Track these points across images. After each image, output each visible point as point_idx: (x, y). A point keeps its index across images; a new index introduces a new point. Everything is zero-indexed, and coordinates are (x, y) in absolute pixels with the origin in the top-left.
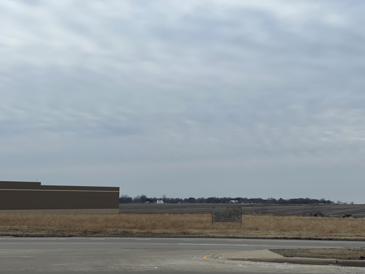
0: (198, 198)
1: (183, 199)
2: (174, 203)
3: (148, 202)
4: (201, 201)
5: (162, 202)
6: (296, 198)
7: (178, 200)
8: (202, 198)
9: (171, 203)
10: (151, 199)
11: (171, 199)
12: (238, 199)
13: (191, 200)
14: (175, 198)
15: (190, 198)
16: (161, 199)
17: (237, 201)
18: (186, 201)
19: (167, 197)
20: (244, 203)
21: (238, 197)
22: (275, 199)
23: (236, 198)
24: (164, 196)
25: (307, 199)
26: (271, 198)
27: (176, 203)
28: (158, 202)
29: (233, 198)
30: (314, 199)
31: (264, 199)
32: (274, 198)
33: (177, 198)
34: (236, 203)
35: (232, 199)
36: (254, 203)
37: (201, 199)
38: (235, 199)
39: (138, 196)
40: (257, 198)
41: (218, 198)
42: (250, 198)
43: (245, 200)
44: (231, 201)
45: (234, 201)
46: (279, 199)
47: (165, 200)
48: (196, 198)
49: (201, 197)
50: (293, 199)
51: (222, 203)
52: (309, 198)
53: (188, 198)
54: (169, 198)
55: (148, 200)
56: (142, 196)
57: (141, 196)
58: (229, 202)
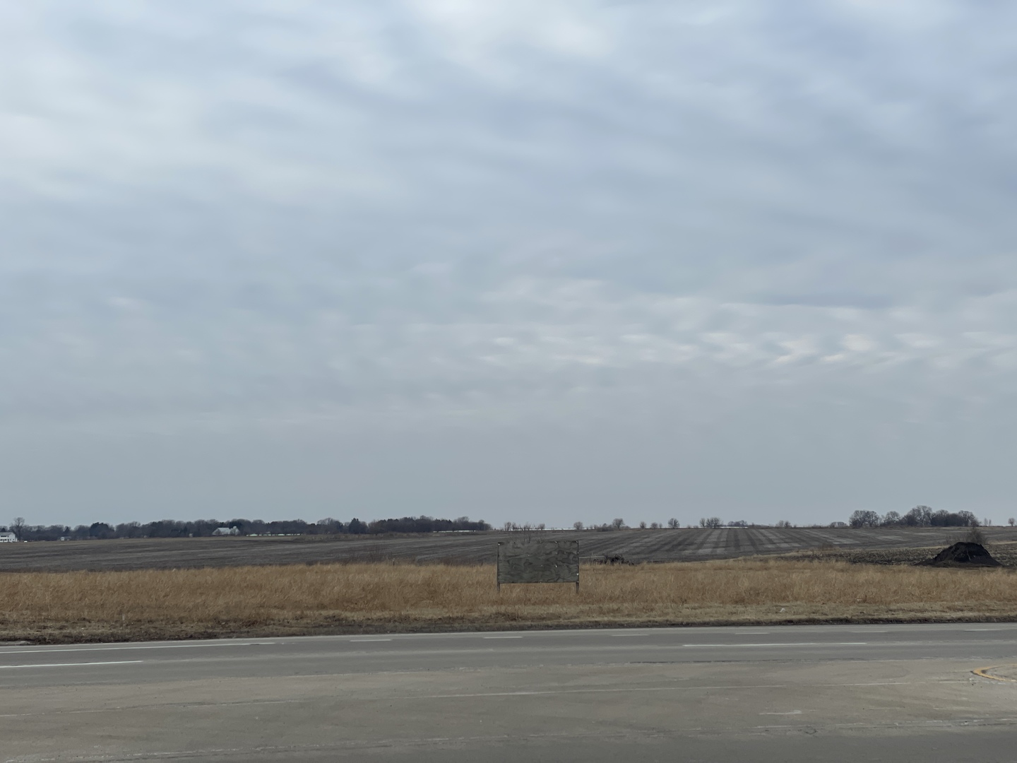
0: (119, 523)
1: (73, 529)
2: (47, 539)
4: (130, 531)
5: (12, 538)
6: (394, 518)
7: (57, 532)
9: (40, 539)
11: (35, 527)
12: (238, 524)
13: (99, 530)
14: (47, 524)
15: (95, 525)
17: (237, 530)
18: (82, 532)
20: (258, 534)
21: (238, 517)
22: (337, 522)
23: (230, 520)
24: (19, 519)
25: (423, 519)
26: (329, 519)
27: (55, 539)
29: (225, 521)
30: (440, 518)
31: (309, 523)
32: (335, 518)
33: (54, 525)
34: (232, 535)
35: (222, 525)
36: (285, 533)
37: (126, 526)
38: (231, 525)
40: (291, 519)
41: (179, 523)
42: (270, 521)
43: (258, 527)
44: (219, 532)
45: (226, 530)
46: (350, 521)
47: (21, 532)
48: (114, 523)
49: (127, 522)
50: (387, 519)
51: (194, 536)
52: (427, 515)
54: (31, 525)
58: (214, 533)
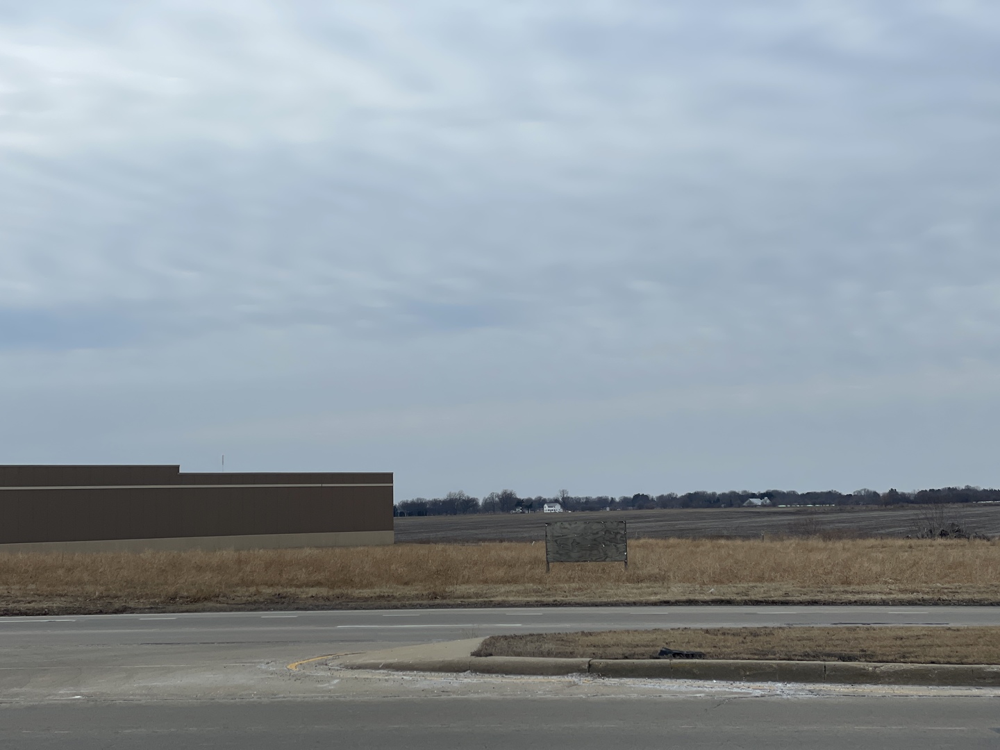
0: (659, 495)
1: (617, 500)
2: (592, 509)
3: (519, 510)
4: (667, 502)
5: (558, 508)
6: (936, 488)
7: (603, 503)
8: (670, 495)
9: (583, 510)
10: (529, 500)
11: (583, 498)
12: (769, 495)
13: (640, 501)
14: (594, 495)
15: (637, 496)
16: (556, 501)
17: (768, 501)
18: (626, 503)
19: (573, 494)
20: (786, 505)
21: (772, 488)
22: (875, 493)
23: (763, 491)
24: (563, 491)
25: (968, 489)
26: (865, 490)
27: (598, 509)
28: (546, 508)
29: (756, 492)
30: (987, 488)
31: (845, 493)
32: (872, 489)
33: (600, 496)
34: (763, 506)
35: (754, 496)
36: (814, 504)
37: (666, 497)
38: (762, 496)
39: (492, 494)
40: (825, 490)
41: (714, 494)
42: (805, 492)
43: (790, 498)
44: (751, 502)
45: (757, 501)
46: (887, 491)
47: (566, 503)
48: (654, 494)
49: (665, 493)
50: (928, 490)
51: (725, 507)
52: (973, 485)
53: (632, 497)
54: (580, 496)
55: (520, 503)
56: (505, 493)
57: (500, 492)
58: (745, 504)
